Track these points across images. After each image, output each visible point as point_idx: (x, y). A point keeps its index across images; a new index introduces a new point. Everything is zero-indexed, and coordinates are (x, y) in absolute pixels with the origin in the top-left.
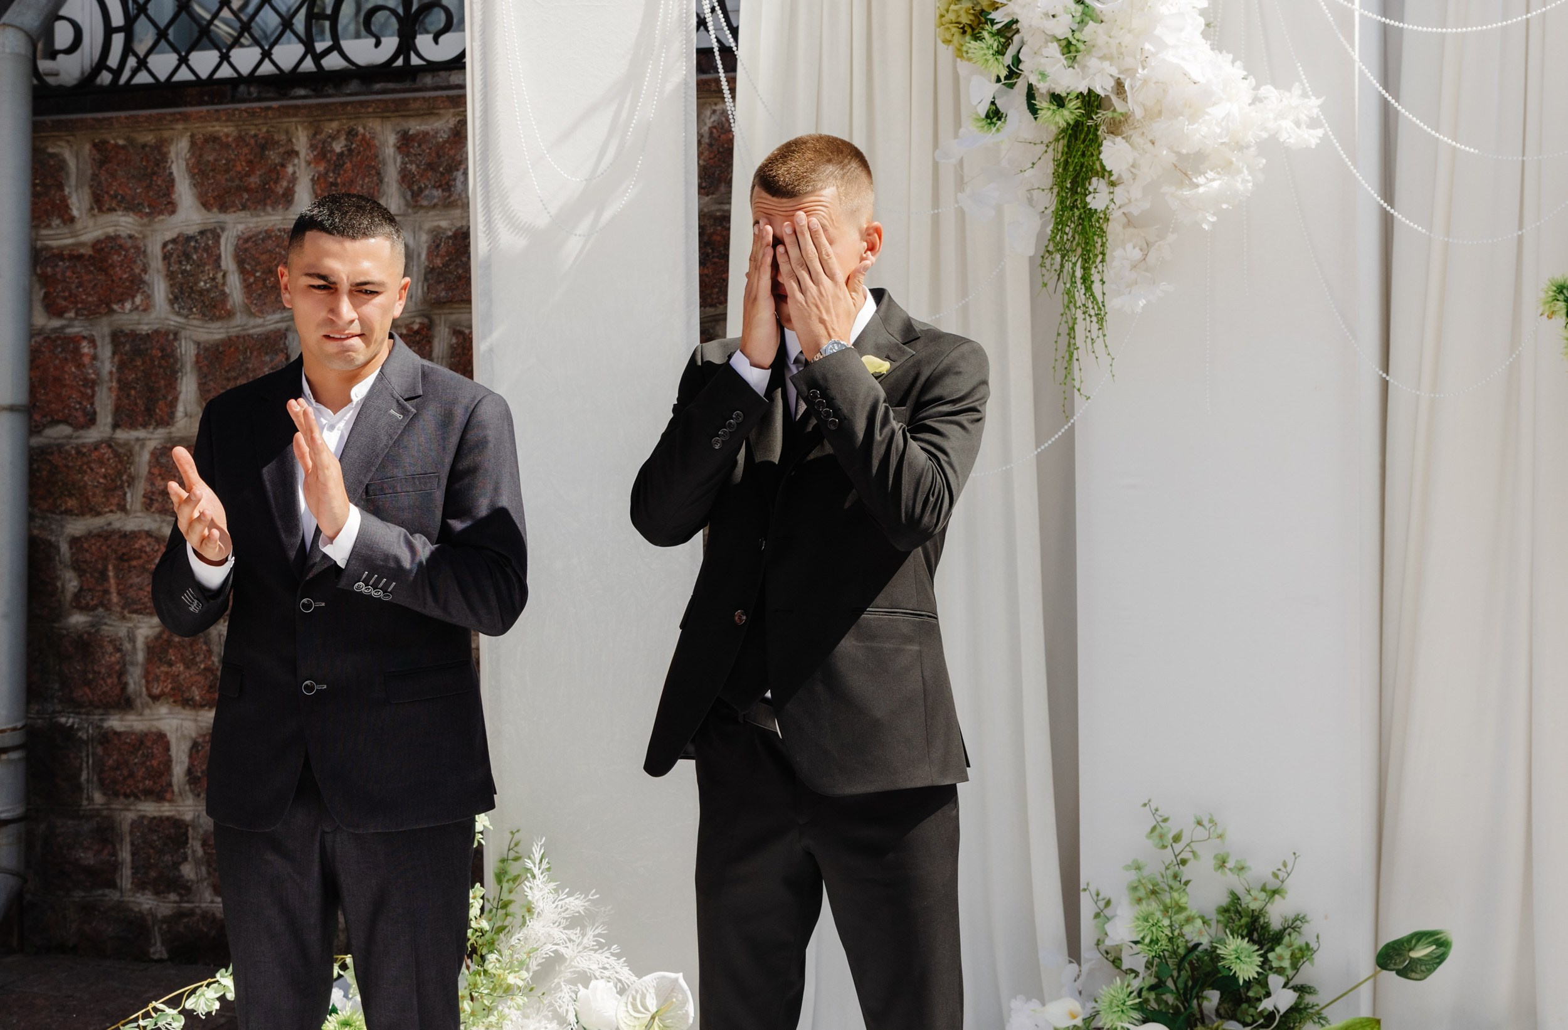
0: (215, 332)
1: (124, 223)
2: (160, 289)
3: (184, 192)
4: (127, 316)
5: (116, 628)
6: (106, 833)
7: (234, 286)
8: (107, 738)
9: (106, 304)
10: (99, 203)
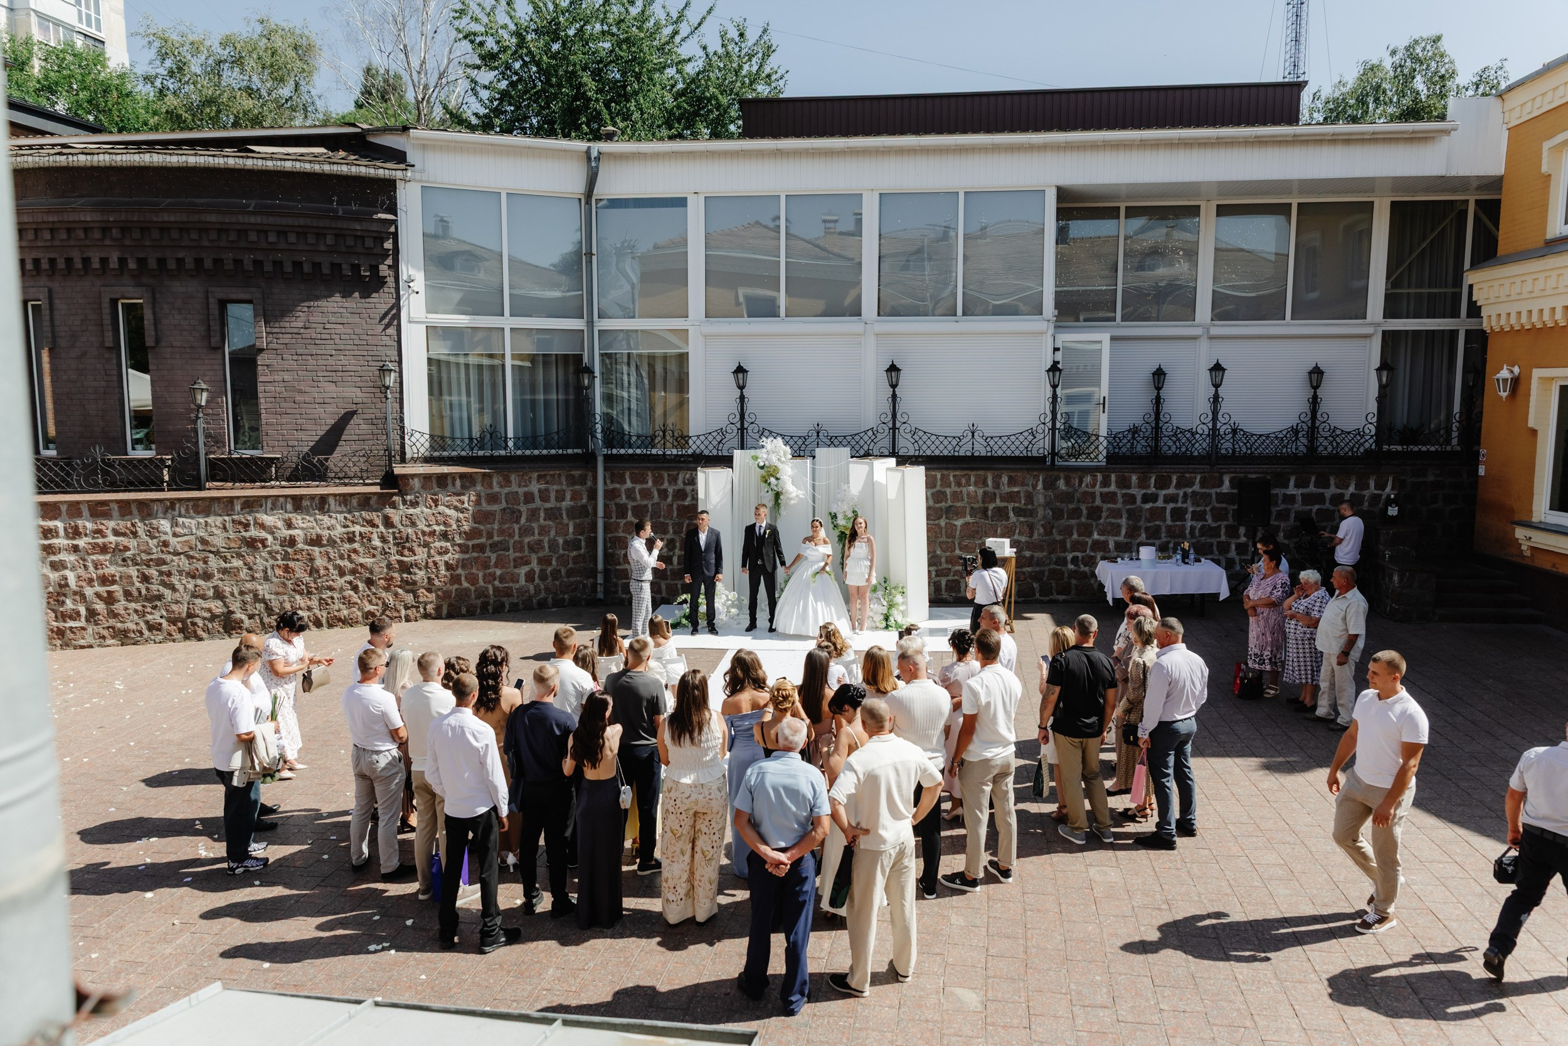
0: (635, 504)
1: (618, 486)
2: (624, 497)
3: (628, 481)
4: (618, 500)
5: (618, 552)
6: (616, 585)
7: (638, 496)
8: (616, 570)
9: (614, 498)
10: (612, 482)
